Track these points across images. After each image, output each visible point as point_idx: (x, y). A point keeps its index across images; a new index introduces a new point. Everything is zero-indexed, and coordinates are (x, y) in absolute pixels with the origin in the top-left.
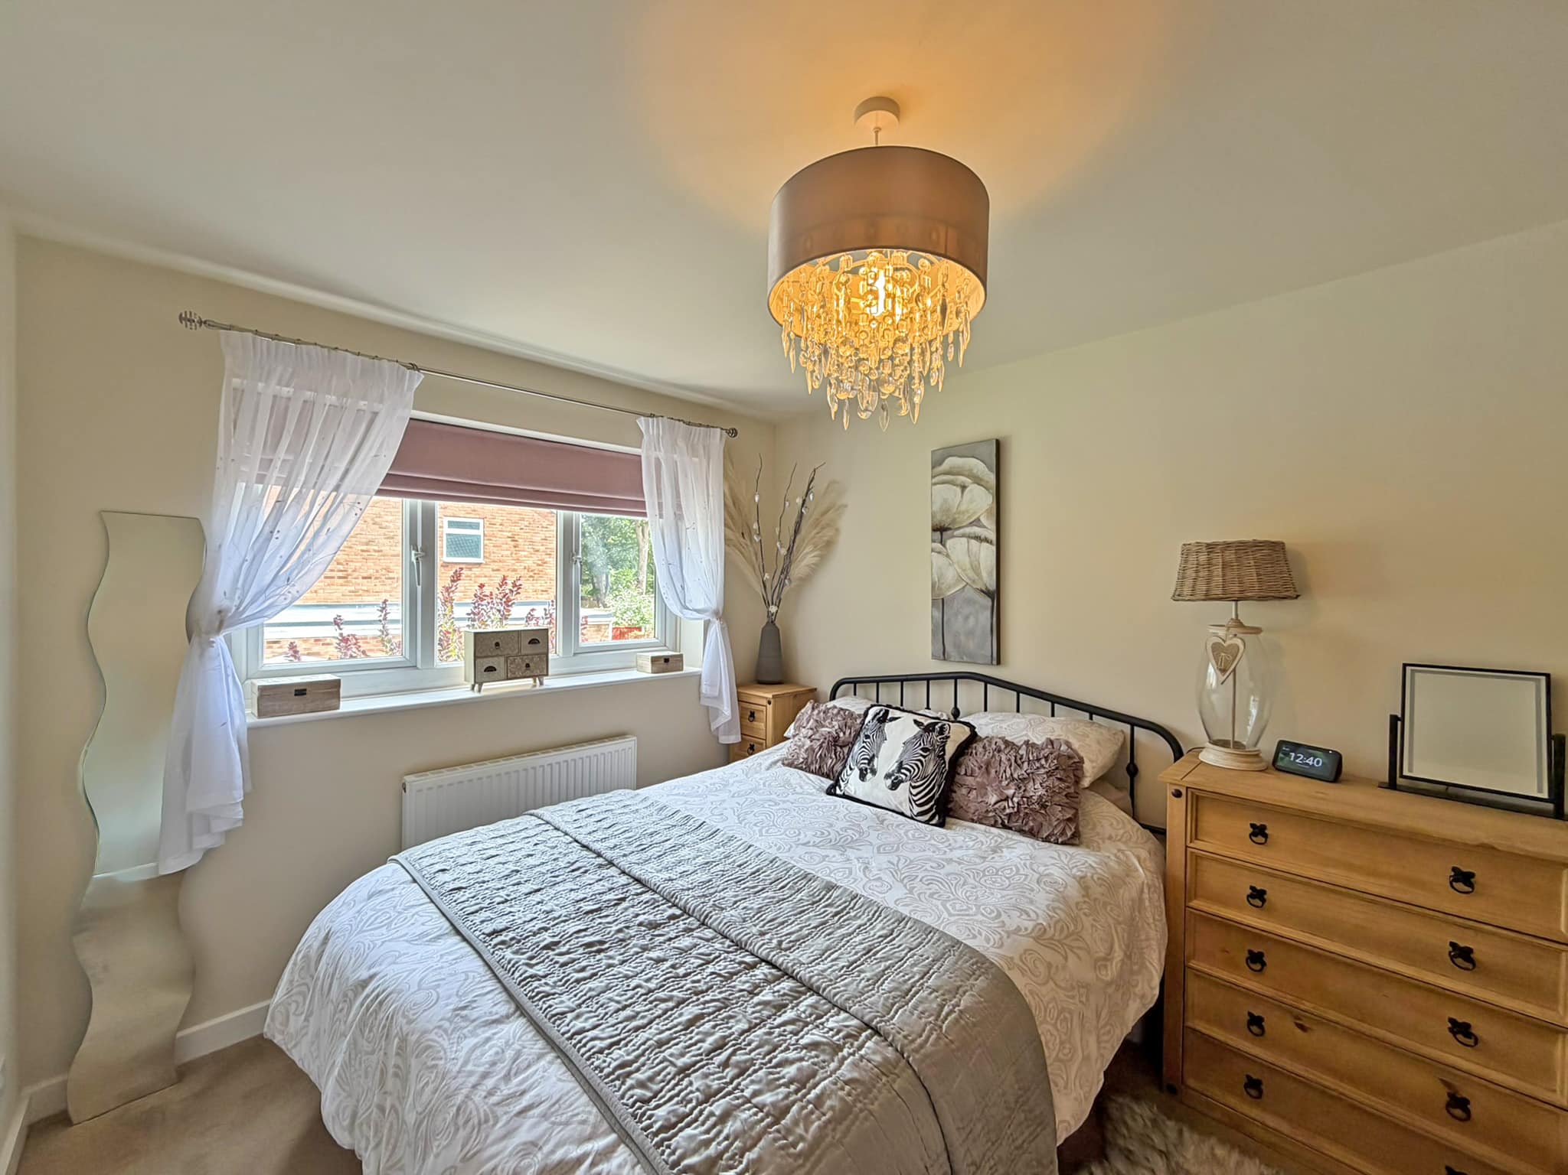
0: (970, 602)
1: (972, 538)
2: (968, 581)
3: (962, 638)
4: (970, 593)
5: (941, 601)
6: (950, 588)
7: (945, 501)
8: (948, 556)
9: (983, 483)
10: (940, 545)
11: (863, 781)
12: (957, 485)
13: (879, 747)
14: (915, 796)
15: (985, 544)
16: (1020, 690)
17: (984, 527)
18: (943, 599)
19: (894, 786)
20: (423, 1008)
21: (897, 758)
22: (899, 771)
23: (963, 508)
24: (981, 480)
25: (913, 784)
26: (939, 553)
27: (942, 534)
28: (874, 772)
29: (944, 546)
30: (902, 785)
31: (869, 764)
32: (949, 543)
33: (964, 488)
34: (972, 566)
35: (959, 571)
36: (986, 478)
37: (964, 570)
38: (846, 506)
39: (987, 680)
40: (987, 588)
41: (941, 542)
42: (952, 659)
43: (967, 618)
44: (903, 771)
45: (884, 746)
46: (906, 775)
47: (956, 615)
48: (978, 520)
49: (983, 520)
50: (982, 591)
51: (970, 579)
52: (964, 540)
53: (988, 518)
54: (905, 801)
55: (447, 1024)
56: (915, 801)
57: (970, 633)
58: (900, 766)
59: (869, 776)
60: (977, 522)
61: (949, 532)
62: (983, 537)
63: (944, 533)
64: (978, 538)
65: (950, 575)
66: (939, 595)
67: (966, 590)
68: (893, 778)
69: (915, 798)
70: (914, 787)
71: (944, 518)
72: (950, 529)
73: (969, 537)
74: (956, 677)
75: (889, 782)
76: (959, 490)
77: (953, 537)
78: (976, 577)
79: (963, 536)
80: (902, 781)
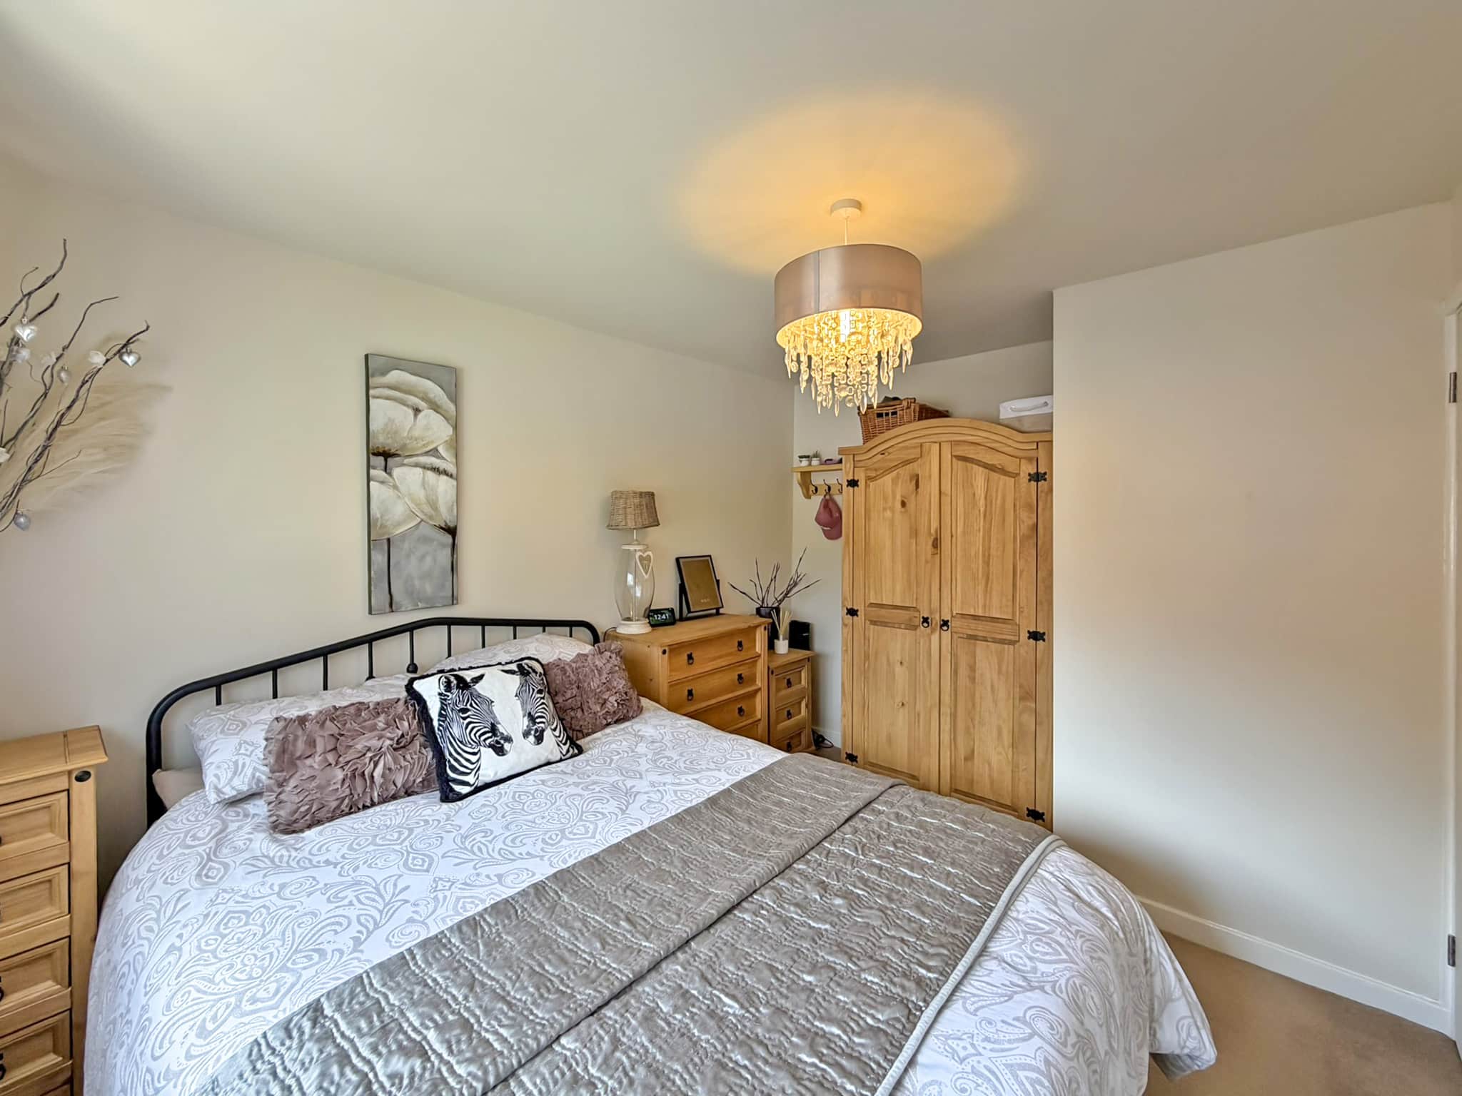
0: (426, 540)
1: (428, 469)
2: (423, 517)
3: (417, 583)
4: (426, 530)
5: (385, 541)
6: (399, 524)
7: (391, 421)
8: (395, 487)
9: (440, 410)
10: (384, 473)
11: (503, 755)
12: (408, 406)
13: (492, 712)
14: (559, 737)
15: (444, 478)
16: (484, 623)
17: (443, 458)
18: (389, 540)
19: (539, 739)
20: (1051, 1017)
21: (521, 713)
22: (535, 723)
23: (416, 433)
24: (438, 407)
25: (553, 727)
26: (382, 482)
27: (386, 461)
28: (509, 739)
29: (390, 474)
30: (545, 733)
31: (495, 734)
32: (397, 472)
33: (417, 411)
34: (428, 501)
35: (412, 506)
36: (445, 407)
37: (417, 505)
38: (166, 389)
39: (450, 622)
40: (446, 524)
41: (385, 470)
42: (403, 609)
43: (423, 557)
44: (538, 720)
45: (496, 708)
46: (544, 723)
47: (408, 556)
48: (436, 449)
49: (441, 449)
50: (442, 528)
51: (426, 515)
52: (419, 470)
53: (447, 450)
54: (554, 746)
55: (1048, 988)
56: (561, 742)
57: (426, 576)
58: (532, 719)
59: (507, 746)
60: (434, 452)
61: (397, 459)
62: (441, 469)
63: (389, 460)
64: (436, 470)
65: (399, 510)
66: (384, 534)
67: (421, 527)
68: (533, 732)
69: (560, 739)
70: (555, 730)
71: (390, 441)
72: (398, 455)
73: (424, 467)
74: (411, 628)
75: (532, 738)
76: (411, 412)
77: (403, 465)
78: (433, 512)
79: (417, 465)
80: (543, 731)
